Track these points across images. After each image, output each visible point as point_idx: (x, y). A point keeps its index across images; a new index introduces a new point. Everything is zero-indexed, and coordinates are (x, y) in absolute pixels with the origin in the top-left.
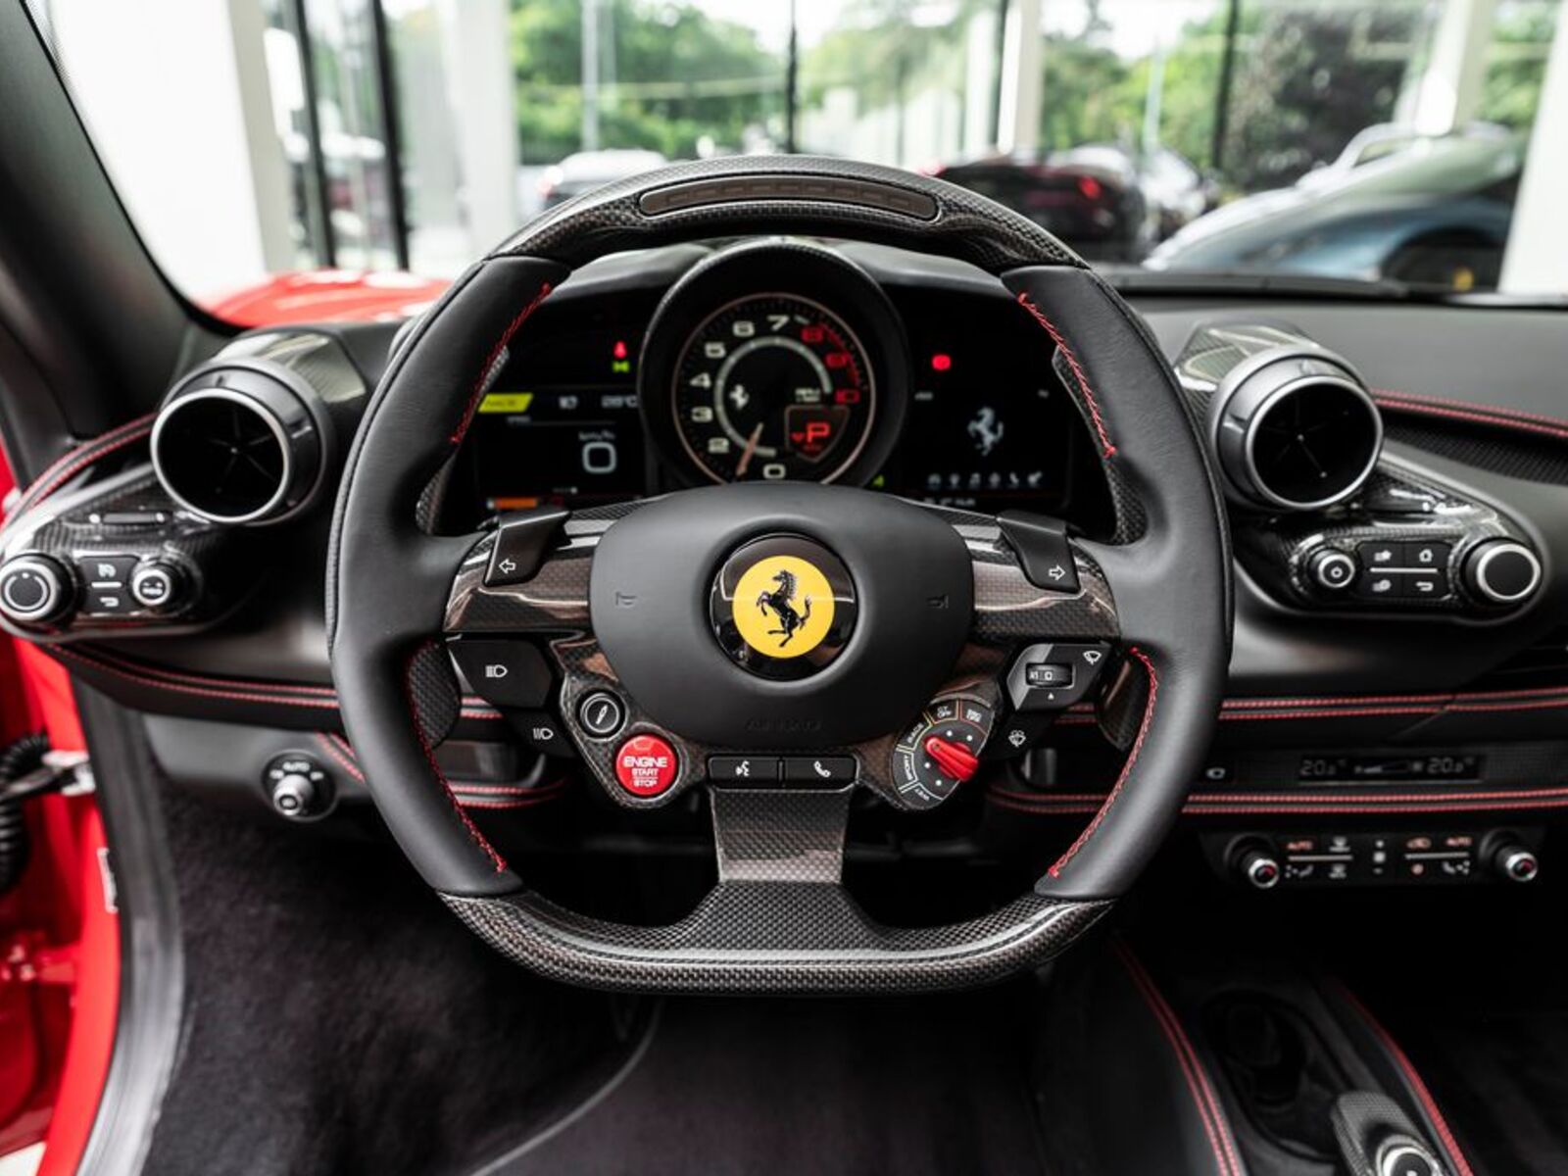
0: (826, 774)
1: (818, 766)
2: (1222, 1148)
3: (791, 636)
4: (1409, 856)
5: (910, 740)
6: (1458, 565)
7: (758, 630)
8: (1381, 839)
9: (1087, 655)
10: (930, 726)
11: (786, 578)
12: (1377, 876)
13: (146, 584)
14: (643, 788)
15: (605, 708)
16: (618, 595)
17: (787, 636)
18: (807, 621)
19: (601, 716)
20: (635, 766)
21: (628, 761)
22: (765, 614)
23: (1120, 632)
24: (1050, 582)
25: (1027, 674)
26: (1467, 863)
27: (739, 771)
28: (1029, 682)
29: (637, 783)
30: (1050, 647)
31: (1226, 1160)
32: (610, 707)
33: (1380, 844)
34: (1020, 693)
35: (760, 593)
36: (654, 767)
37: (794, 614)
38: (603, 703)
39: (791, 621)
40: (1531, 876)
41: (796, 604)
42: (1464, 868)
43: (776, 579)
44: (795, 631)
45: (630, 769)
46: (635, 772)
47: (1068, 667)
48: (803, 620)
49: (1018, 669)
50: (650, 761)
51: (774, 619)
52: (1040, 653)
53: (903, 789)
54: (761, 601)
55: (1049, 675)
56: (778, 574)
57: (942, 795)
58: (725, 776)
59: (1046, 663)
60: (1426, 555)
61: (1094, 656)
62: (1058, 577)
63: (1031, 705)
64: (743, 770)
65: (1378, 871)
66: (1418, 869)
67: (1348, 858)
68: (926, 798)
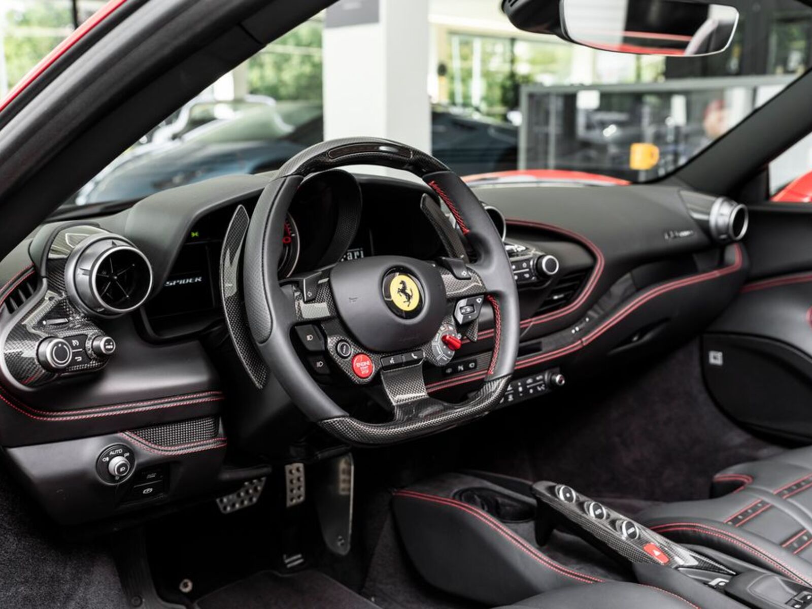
0: (416, 357)
1: (413, 355)
2: (499, 527)
3: (410, 303)
4: (528, 387)
5: (436, 340)
6: (535, 267)
7: (400, 301)
8: (520, 382)
9: (477, 300)
10: (441, 334)
11: (403, 283)
12: (521, 397)
13: (107, 344)
14: (365, 374)
15: (345, 347)
16: (350, 299)
17: (408, 303)
18: (413, 297)
19: (344, 350)
20: (361, 366)
21: (358, 365)
22: (401, 296)
23: (486, 290)
24: (463, 277)
25: (461, 311)
26: (543, 385)
27: (391, 362)
28: (462, 314)
29: (363, 373)
30: (466, 299)
31: (503, 530)
32: (347, 346)
33: (519, 384)
34: (460, 318)
35: (397, 290)
36: (367, 365)
37: (409, 295)
38: (343, 345)
39: (409, 297)
40: (563, 382)
41: (408, 291)
42: (543, 388)
43: (401, 283)
44: (411, 300)
45: (359, 368)
46: (361, 368)
47: (472, 305)
48: (412, 296)
49: (457, 310)
50: (365, 363)
51: (404, 297)
52: (462, 303)
53: (438, 358)
54: (399, 292)
55: (469, 309)
56: (400, 282)
57: (450, 357)
58: (387, 364)
59: (467, 305)
60: (525, 265)
61: (479, 300)
62: (465, 275)
63: (465, 322)
64: (392, 361)
65: (521, 395)
66: (531, 391)
67: (512, 392)
68: (446, 359)
